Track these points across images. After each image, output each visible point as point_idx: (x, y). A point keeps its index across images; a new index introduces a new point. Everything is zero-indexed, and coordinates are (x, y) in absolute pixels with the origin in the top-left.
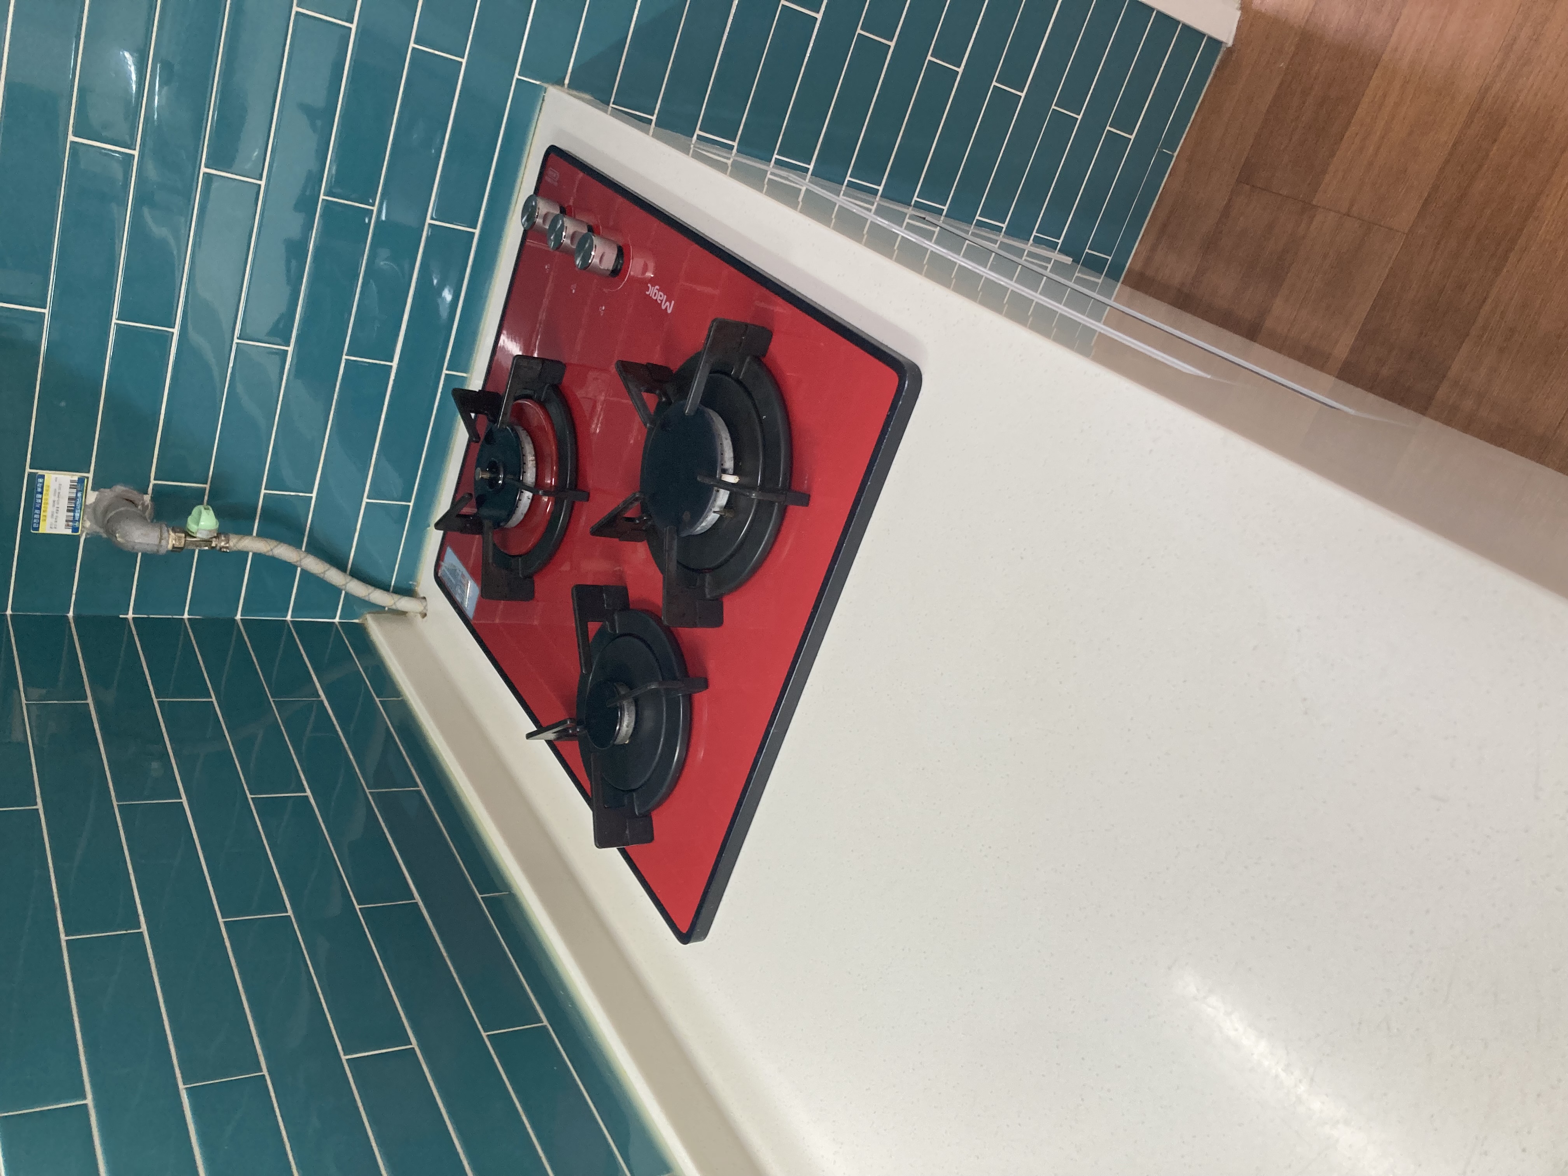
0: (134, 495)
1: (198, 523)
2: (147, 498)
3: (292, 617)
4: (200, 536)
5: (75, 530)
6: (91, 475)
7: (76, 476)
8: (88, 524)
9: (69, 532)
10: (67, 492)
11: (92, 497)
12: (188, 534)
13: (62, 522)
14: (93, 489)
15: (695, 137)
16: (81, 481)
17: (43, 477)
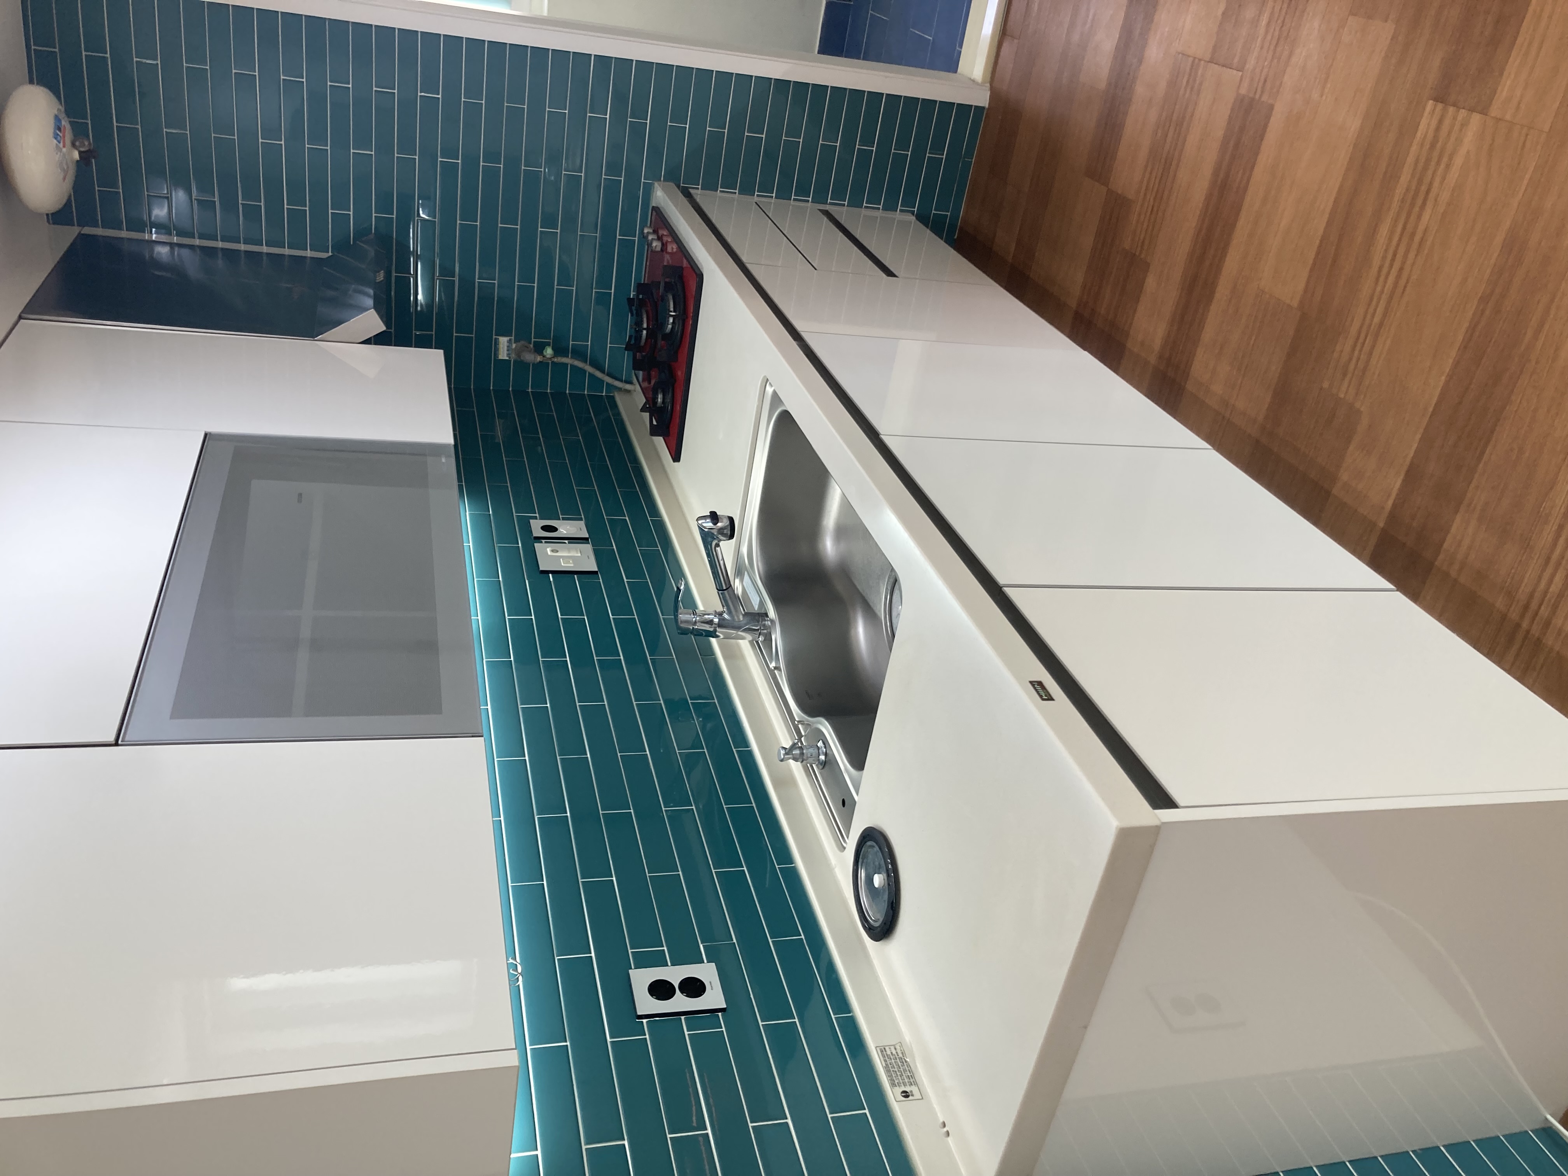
0: (526, 344)
1: (546, 352)
2: (532, 346)
3: (587, 392)
4: (548, 356)
5: (510, 358)
6: (513, 338)
7: (508, 338)
8: (513, 356)
9: (507, 358)
10: (506, 344)
11: (514, 346)
12: (544, 357)
13: (505, 355)
14: (514, 343)
15: (719, 191)
16: (510, 340)
17: (498, 339)
